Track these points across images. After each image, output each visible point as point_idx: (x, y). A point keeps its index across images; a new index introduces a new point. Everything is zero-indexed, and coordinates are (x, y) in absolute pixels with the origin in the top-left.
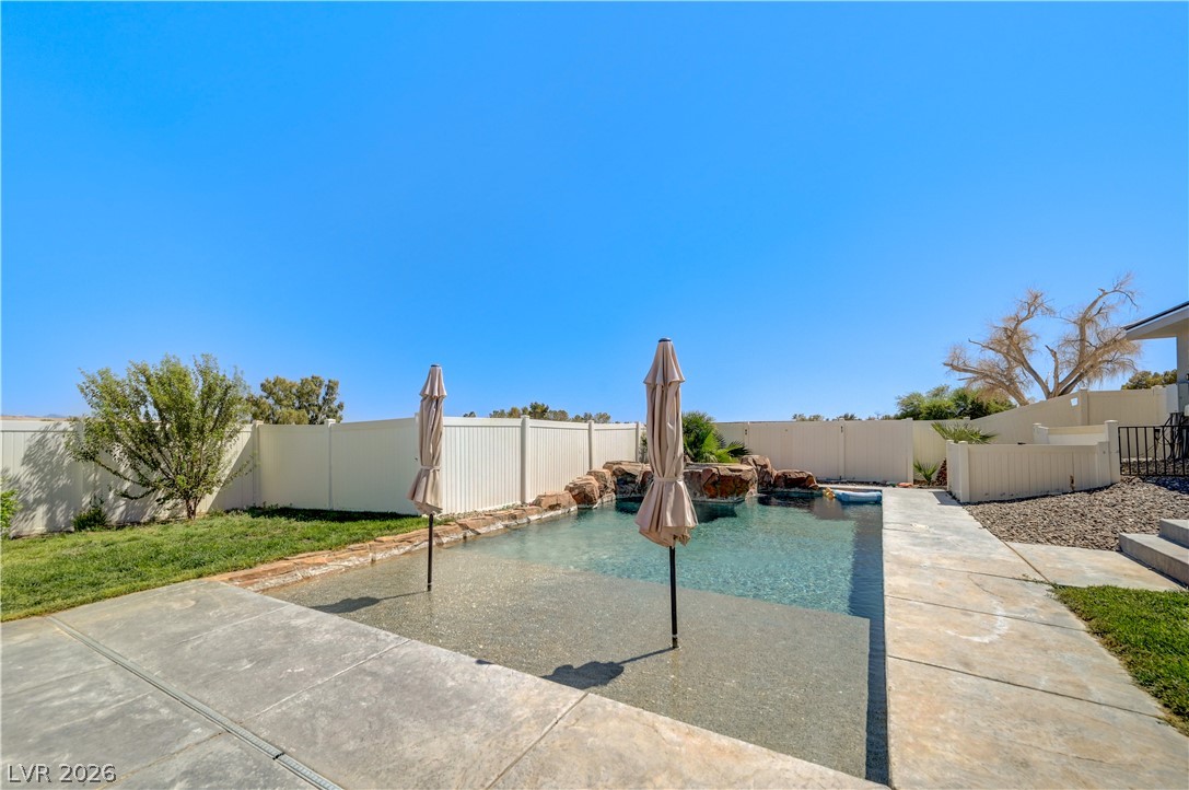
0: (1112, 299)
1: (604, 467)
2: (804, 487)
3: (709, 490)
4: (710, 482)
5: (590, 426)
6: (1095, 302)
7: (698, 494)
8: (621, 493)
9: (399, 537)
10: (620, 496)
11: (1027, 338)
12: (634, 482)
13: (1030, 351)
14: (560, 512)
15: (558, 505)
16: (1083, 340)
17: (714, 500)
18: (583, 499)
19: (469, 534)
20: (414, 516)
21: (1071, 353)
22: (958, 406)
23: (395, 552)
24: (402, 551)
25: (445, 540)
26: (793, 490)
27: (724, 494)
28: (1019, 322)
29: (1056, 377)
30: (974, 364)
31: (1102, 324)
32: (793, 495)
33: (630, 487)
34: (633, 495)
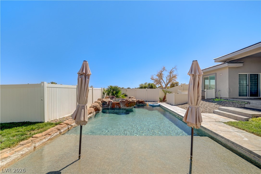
0: (174, 69)
1: (98, 100)
2: (143, 103)
3: (127, 105)
4: (128, 103)
5: (92, 89)
6: (172, 70)
7: (124, 106)
8: (103, 107)
9: (44, 133)
10: (103, 108)
11: (163, 75)
12: (106, 104)
13: (163, 77)
14: (92, 114)
15: (91, 112)
16: (170, 76)
17: (128, 108)
18: (97, 110)
19: (70, 127)
20: (41, 122)
21: (168, 78)
22: (149, 86)
23: (44, 140)
24: (47, 139)
25: (62, 131)
26: (140, 104)
27: (130, 106)
28: (162, 72)
29: (167, 82)
30: (155, 79)
31: (173, 74)
32: (140, 105)
33: (105, 105)
34: (106, 108)
